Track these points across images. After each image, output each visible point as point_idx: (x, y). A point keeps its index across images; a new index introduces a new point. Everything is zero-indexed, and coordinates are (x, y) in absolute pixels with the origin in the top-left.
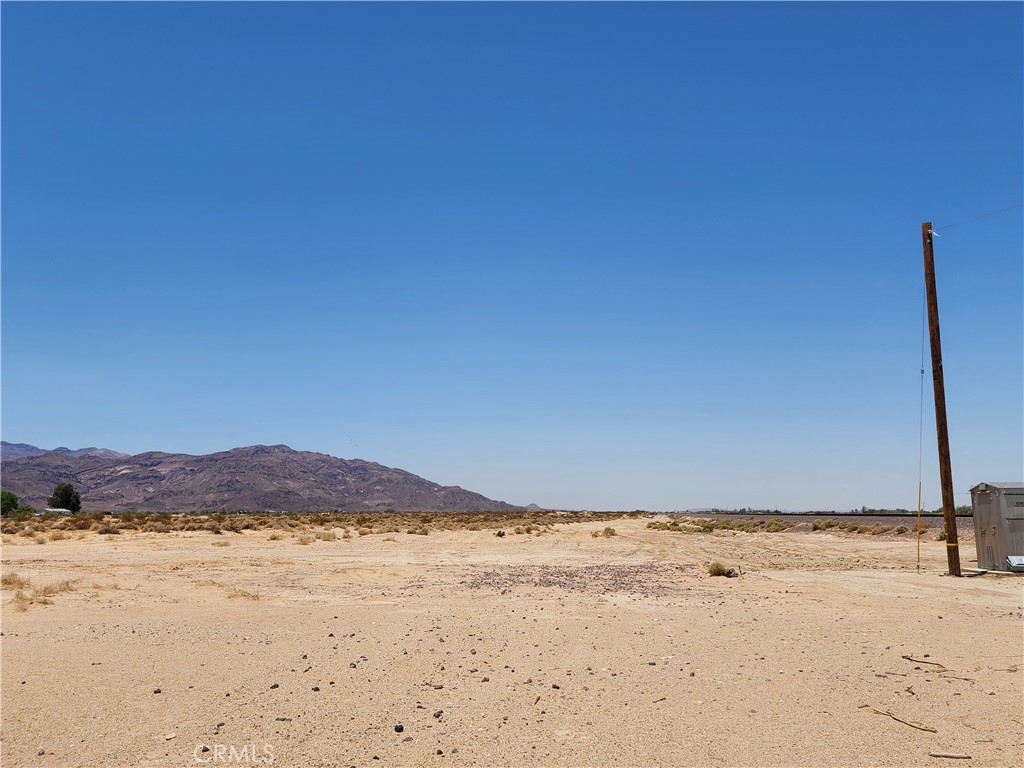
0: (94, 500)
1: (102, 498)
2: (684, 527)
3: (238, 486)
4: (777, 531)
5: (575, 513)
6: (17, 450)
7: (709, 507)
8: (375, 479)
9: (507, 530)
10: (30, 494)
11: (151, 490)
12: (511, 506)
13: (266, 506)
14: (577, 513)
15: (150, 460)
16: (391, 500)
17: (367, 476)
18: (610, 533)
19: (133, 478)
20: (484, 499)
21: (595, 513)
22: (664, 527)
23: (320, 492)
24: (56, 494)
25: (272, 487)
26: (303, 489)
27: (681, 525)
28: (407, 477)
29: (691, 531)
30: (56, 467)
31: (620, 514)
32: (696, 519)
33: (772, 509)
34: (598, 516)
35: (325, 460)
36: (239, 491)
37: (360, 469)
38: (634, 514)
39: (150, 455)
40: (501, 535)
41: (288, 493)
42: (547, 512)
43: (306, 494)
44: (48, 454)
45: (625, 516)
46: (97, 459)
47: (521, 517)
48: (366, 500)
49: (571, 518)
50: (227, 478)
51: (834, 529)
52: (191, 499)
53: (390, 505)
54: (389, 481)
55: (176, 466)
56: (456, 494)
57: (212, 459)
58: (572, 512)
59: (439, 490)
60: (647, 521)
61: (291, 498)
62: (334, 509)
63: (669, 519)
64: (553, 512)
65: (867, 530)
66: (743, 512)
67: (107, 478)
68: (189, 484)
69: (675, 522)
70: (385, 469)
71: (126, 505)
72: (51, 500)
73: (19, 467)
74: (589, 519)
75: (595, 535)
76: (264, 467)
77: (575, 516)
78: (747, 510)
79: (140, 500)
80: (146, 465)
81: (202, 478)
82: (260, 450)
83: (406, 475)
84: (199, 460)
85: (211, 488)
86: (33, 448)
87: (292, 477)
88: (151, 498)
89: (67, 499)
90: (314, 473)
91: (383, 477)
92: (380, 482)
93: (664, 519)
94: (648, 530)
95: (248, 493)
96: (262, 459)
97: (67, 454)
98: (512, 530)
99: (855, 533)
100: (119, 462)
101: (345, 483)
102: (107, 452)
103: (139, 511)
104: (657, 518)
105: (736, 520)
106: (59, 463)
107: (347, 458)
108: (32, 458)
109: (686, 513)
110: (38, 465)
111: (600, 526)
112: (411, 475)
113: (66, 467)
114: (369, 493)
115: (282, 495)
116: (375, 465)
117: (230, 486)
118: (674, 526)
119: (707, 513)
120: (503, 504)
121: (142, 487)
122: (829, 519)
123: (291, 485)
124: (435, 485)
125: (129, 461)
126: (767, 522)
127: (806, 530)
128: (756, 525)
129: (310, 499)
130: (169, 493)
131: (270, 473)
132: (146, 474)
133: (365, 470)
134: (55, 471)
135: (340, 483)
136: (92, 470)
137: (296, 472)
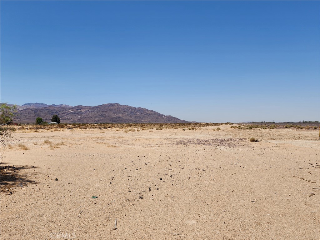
0: (64, 120)
1: (66, 119)
2: (243, 127)
3: (105, 116)
4: (273, 128)
5: (207, 123)
6: (41, 105)
7: (251, 121)
8: (145, 113)
9: (186, 129)
10: (46, 118)
11: (79, 117)
12: (187, 121)
13: (113, 121)
14: (208, 123)
15: (79, 108)
16: (150, 120)
17: (143, 113)
18: (219, 129)
19: (74, 113)
20: (179, 119)
21: (214, 123)
22: (236, 127)
23: (129, 117)
24: (53, 118)
25: (114, 116)
26: (124, 116)
27: (242, 127)
28: (155, 113)
29: (245, 129)
30: (52, 110)
31: (222, 124)
32: (247, 125)
33: (272, 122)
34: (215, 124)
35: (130, 108)
36: (105, 117)
37: (141, 110)
38: (226, 124)
39: (79, 106)
40: (184, 130)
41: (120, 118)
42: (198, 123)
43: (125, 118)
44: (50, 106)
45: (223, 124)
46: (63, 108)
47: (190, 125)
48: (142, 119)
49: (206, 125)
50: (101, 113)
51: (292, 127)
52: (91, 119)
53: (150, 121)
54: (149, 114)
55: (86, 110)
56: (170, 118)
57: (97, 107)
58: (206, 123)
59: (164, 117)
60: (231, 126)
61: (120, 119)
62: (133, 122)
63: (238, 125)
64: (200, 123)
65: (304, 128)
66: (262, 123)
67: (67, 113)
68: (91, 115)
69: (240, 126)
70: (148, 110)
71: (73, 121)
72: (52, 120)
73: (42, 110)
74: (212, 125)
75: (214, 130)
76: (112, 110)
77: (207, 124)
78: (264, 122)
79: (77, 120)
80: (78, 109)
81: (94, 113)
82: (111, 105)
83: (154, 112)
84: (93, 108)
85: (97, 116)
86: (45, 105)
87: (120, 113)
88: (80, 119)
89: (56, 120)
90: (127, 112)
91: (148, 113)
92: (146, 114)
93: (236, 125)
94: (231, 129)
95: (107, 118)
96: (111, 107)
97: (55, 106)
98: (188, 128)
99: (300, 129)
100: (70, 109)
101: (136, 115)
102: (66, 105)
103: (77, 123)
104: (234, 125)
105: (260, 125)
106: (53, 109)
107: (136, 107)
108: (45, 108)
109: (244, 123)
110: (47, 110)
111: (216, 127)
112: (156, 112)
113: (55, 110)
114: (144, 117)
115: (118, 118)
116: (145, 109)
117: (102, 115)
118: (240, 127)
119: (250, 123)
120: (184, 121)
121: (77, 116)
122: (291, 125)
123: (120, 115)
124: (163, 115)
125: (73, 108)
126: (270, 126)
127: (283, 128)
128: (266, 127)
129: (126, 119)
130: (85, 118)
131: (114, 111)
132: (78, 112)
133: (142, 111)
134: (52, 111)
135: (135, 115)
136: (62, 111)
137: (121, 111)
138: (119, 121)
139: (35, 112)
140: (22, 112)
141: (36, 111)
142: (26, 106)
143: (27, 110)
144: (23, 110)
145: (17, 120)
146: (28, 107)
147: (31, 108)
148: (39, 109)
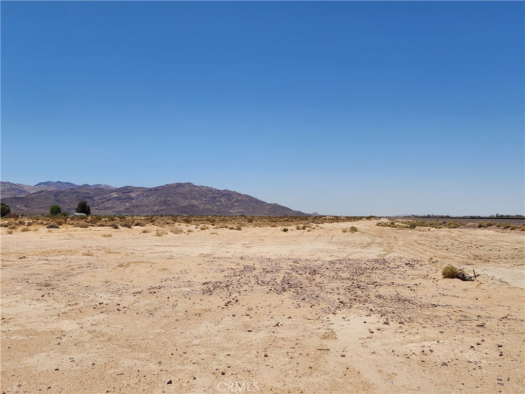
0: (101, 209)
1: (105, 209)
2: (398, 225)
3: (169, 203)
4: (455, 228)
5: (337, 217)
6: (65, 185)
7: (410, 214)
8: (235, 200)
9: (289, 228)
10: (72, 206)
11: (128, 204)
12: (303, 213)
13: (182, 213)
14: (338, 217)
15: (127, 190)
16: (243, 210)
17: (231, 198)
18: (354, 230)
19: (119, 199)
20: (290, 210)
21: (347, 217)
22: (386, 225)
23: (208, 206)
24: (79, 206)
25: (185, 203)
26: (200, 204)
27: (396, 224)
28: (251, 199)
29: (402, 228)
31: (361, 218)
32: (404, 221)
33: (445, 215)
34: (349, 219)
35: (210, 190)
36: (169, 205)
37: (228, 194)
38: (369, 218)
39: (126, 188)
40: (285, 230)
41: (193, 206)
42: (322, 217)
43: (202, 207)
44: (79, 187)
45: (364, 219)
46: (102, 190)
47: (306, 219)
48: (230, 209)
49: (334, 220)
50: (164, 199)
51: (492, 227)
52: (147, 209)
53: (242, 212)
54: (242, 201)
55: (139, 193)
56: (275, 207)
57: (156, 189)
58: (335, 217)
59: (267, 205)
60: (376, 222)
61: (195, 209)
62: (215, 214)
63: (388, 221)
64: (325, 216)
65: (517, 228)
66: (429, 217)
67: (107, 199)
68: (145, 201)
69: (392, 222)
70: (240, 195)
71: (116, 212)
72: (77, 209)
73: (67, 193)
74: (343, 221)
75: (344, 231)
76: (181, 193)
77: (337, 219)
78: (431, 215)
79: (123, 209)
80: (125, 193)
81: (151, 199)
82: (179, 185)
83: (250, 197)
84: (150, 190)
85: (156, 204)
86: (73, 184)
87: (195, 198)
88: (128, 209)
89: (84, 209)
90: (205, 196)
91: (239, 199)
92: (237, 201)
93: (385, 221)
94: (377, 227)
95: (173, 206)
96: (180, 189)
97: (88, 187)
99: (508, 230)
100: (112, 191)
101: (220, 201)
102: (107, 186)
104: (382, 220)
105: (428, 221)
106: (85, 191)
107: (221, 189)
108: (72, 189)
109: (397, 217)
110: (75, 192)
111: (348, 225)
112: (252, 197)
113: (88, 193)
114: (232, 206)
115: (190, 207)
116: (235, 192)
117: (165, 203)
118: (392, 225)
119: (409, 217)
120: (299, 212)
121: (123, 203)
122: (489, 221)
123: (194, 202)
124: (265, 203)
125: (117, 190)
126: (448, 222)
127: (474, 227)
128: (441, 224)
129: (204, 209)
130: (137, 206)
131: (184, 197)
132: (125, 197)
133: (230, 195)
134: (83, 195)
135: (218, 201)
136: (100, 195)
137: (196, 196)
138: (192, 213)
139: (55, 196)
140: (34, 196)
141: (57, 194)
142: (41, 186)
143: (42, 194)
144: (36, 193)
145: (25, 209)
146: (45, 188)
147: (49, 190)
148: (61, 192)
